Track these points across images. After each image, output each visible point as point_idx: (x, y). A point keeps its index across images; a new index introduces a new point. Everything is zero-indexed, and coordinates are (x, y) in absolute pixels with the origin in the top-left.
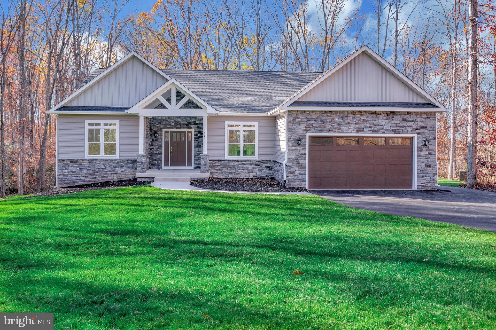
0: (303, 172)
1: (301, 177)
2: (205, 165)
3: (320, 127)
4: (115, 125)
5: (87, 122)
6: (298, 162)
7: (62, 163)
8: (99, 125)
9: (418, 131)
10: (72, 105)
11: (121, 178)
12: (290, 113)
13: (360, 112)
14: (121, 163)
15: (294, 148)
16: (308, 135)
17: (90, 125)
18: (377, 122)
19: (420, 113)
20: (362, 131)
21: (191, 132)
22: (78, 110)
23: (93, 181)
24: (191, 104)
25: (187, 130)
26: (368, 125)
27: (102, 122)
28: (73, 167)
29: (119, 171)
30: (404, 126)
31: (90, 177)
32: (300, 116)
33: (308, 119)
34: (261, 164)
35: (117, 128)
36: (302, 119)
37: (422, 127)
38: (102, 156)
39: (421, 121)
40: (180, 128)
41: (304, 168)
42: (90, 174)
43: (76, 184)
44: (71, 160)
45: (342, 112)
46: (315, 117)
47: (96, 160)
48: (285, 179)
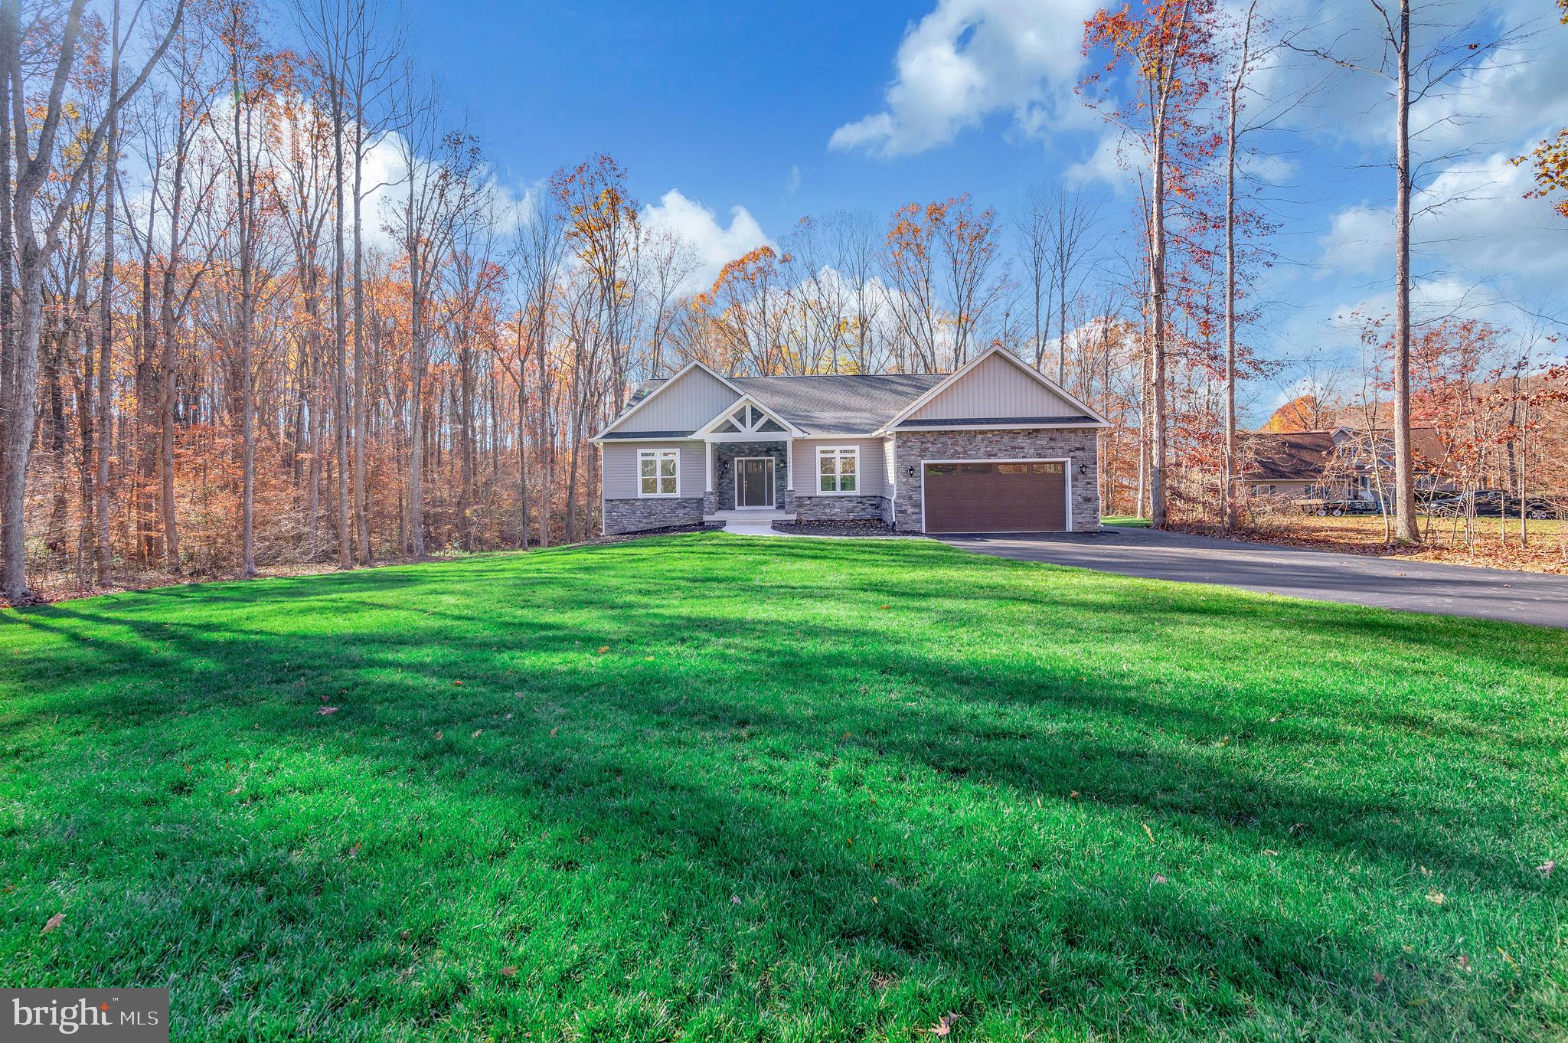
0: (917, 510)
1: (914, 517)
2: (791, 503)
3: (938, 452)
4: (675, 454)
5: (640, 451)
6: (911, 498)
7: (610, 504)
8: (655, 454)
9: (1072, 454)
10: (625, 430)
11: (683, 522)
12: (900, 434)
14: (683, 503)
15: (905, 480)
16: (923, 462)
17: (643, 455)
18: (1015, 444)
19: (1074, 431)
20: (995, 455)
21: (772, 461)
22: (629, 437)
23: (649, 527)
24: (771, 426)
25: (766, 458)
26: (1003, 447)
27: (658, 451)
28: (624, 509)
29: (680, 513)
30: (1052, 448)
31: (645, 520)
32: (913, 439)
33: (923, 443)
34: (864, 500)
35: (677, 458)
36: (914, 442)
37: (1078, 449)
38: (659, 494)
39: (1075, 441)
40: (757, 456)
41: (918, 505)
42: (645, 517)
43: (628, 530)
44: (621, 501)
45: (968, 432)
46: (931, 439)
47: (652, 499)
48: (894, 520)
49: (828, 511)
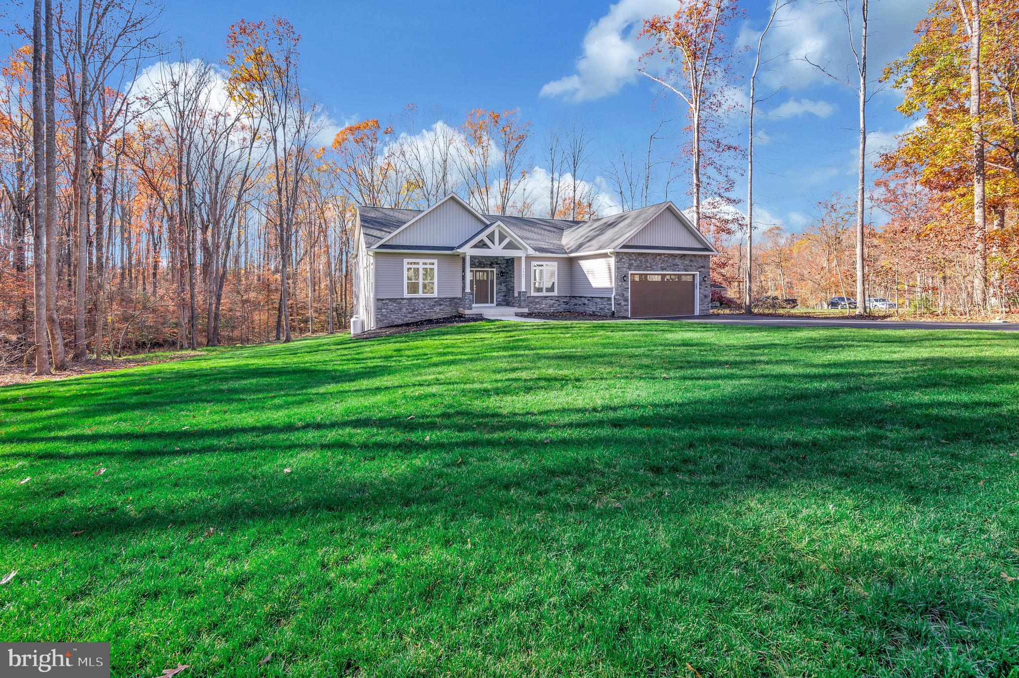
0: (626, 303)
1: (625, 307)
2: (525, 300)
3: (638, 266)
4: (433, 264)
5: (406, 261)
6: (623, 295)
7: (380, 303)
8: (418, 263)
9: (699, 270)
10: (394, 243)
11: (440, 316)
12: (617, 254)
13: (664, 254)
14: (439, 301)
15: (620, 283)
16: (630, 272)
17: (408, 263)
18: (674, 263)
19: (700, 256)
20: (665, 269)
21: (493, 272)
22: (400, 249)
23: (413, 320)
25: (489, 269)
26: (669, 264)
27: (421, 261)
28: (392, 306)
29: (437, 309)
30: (691, 266)
31: (409, 315)
32: (625, 257)
33: (630, 260)
34: (560, 299)
35: (435, 267)
36: (625, 260)
37: (702, 267)
38: (421, 294)
39: (701, 262)
40: (484, 267)
41: (626, 300)
42: (410, 313)
43: (396, 323)
44: (390, 300)
45: (653, 254)
46: (634, 258)
47: (415, 299)
48: (613, 309)
49: (538, 306)
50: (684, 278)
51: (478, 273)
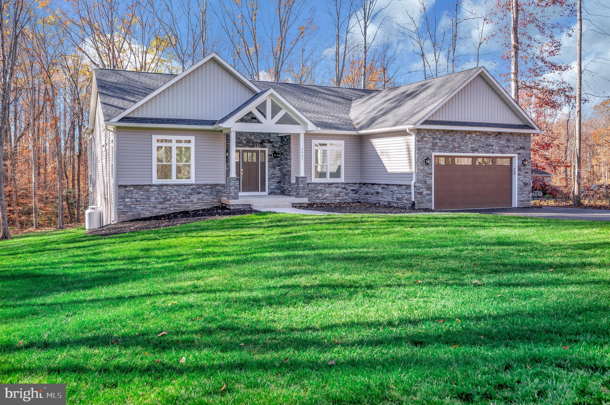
0: (429, 192)
1: (428, 197)
2: (304, 188)
3: (443, 146)
4: (189, 142)
5: (155, 137)
6: (425, 182)
7: (123, 190)
8: (170, 141)
9: (518, 151)
10: (140, 115)
11: (198, 207)
12: (418, 131)
13: (476, 132)
14: (197, 189)
15: (422, 168)
16: (434, 154)
17: (158, 141)
18: (488, 143)
19: (519, 135)
20: (477, 150)
21: (264, 152)
22: (147, 122)
23: (164, 212)
25: (260, 149)
26: (481, 144)
27: (174, 138)
28: (138, 195)
29: (195, 198)
30: (508, 147)
31: (160, 206)
32: (427, 135)
33: (434, 139)
34: (347, 186)
35: (192, 145)
36: (428, 138)
37: (521, 148)
38: (173, 180)
39: (520, 142)
40: (253, 146)
41: (429, 188)
42: (160, 203)
43: (142, 216)
44: (135, 186)
45: (461, 132)
46: (439, 136)
47: (167, 185)
48: (413, 200)
49: (320, 195)
50: (499, 162)
51: (245, 154)
